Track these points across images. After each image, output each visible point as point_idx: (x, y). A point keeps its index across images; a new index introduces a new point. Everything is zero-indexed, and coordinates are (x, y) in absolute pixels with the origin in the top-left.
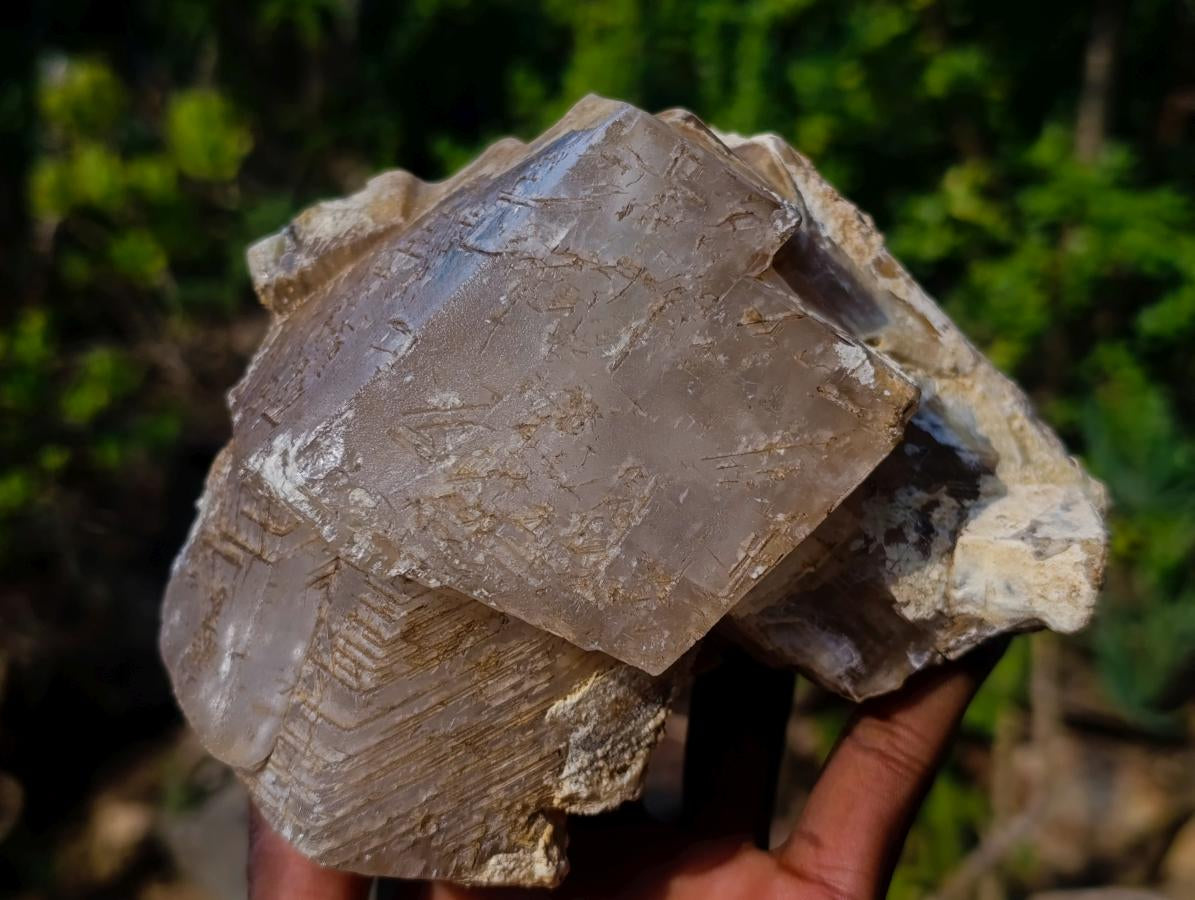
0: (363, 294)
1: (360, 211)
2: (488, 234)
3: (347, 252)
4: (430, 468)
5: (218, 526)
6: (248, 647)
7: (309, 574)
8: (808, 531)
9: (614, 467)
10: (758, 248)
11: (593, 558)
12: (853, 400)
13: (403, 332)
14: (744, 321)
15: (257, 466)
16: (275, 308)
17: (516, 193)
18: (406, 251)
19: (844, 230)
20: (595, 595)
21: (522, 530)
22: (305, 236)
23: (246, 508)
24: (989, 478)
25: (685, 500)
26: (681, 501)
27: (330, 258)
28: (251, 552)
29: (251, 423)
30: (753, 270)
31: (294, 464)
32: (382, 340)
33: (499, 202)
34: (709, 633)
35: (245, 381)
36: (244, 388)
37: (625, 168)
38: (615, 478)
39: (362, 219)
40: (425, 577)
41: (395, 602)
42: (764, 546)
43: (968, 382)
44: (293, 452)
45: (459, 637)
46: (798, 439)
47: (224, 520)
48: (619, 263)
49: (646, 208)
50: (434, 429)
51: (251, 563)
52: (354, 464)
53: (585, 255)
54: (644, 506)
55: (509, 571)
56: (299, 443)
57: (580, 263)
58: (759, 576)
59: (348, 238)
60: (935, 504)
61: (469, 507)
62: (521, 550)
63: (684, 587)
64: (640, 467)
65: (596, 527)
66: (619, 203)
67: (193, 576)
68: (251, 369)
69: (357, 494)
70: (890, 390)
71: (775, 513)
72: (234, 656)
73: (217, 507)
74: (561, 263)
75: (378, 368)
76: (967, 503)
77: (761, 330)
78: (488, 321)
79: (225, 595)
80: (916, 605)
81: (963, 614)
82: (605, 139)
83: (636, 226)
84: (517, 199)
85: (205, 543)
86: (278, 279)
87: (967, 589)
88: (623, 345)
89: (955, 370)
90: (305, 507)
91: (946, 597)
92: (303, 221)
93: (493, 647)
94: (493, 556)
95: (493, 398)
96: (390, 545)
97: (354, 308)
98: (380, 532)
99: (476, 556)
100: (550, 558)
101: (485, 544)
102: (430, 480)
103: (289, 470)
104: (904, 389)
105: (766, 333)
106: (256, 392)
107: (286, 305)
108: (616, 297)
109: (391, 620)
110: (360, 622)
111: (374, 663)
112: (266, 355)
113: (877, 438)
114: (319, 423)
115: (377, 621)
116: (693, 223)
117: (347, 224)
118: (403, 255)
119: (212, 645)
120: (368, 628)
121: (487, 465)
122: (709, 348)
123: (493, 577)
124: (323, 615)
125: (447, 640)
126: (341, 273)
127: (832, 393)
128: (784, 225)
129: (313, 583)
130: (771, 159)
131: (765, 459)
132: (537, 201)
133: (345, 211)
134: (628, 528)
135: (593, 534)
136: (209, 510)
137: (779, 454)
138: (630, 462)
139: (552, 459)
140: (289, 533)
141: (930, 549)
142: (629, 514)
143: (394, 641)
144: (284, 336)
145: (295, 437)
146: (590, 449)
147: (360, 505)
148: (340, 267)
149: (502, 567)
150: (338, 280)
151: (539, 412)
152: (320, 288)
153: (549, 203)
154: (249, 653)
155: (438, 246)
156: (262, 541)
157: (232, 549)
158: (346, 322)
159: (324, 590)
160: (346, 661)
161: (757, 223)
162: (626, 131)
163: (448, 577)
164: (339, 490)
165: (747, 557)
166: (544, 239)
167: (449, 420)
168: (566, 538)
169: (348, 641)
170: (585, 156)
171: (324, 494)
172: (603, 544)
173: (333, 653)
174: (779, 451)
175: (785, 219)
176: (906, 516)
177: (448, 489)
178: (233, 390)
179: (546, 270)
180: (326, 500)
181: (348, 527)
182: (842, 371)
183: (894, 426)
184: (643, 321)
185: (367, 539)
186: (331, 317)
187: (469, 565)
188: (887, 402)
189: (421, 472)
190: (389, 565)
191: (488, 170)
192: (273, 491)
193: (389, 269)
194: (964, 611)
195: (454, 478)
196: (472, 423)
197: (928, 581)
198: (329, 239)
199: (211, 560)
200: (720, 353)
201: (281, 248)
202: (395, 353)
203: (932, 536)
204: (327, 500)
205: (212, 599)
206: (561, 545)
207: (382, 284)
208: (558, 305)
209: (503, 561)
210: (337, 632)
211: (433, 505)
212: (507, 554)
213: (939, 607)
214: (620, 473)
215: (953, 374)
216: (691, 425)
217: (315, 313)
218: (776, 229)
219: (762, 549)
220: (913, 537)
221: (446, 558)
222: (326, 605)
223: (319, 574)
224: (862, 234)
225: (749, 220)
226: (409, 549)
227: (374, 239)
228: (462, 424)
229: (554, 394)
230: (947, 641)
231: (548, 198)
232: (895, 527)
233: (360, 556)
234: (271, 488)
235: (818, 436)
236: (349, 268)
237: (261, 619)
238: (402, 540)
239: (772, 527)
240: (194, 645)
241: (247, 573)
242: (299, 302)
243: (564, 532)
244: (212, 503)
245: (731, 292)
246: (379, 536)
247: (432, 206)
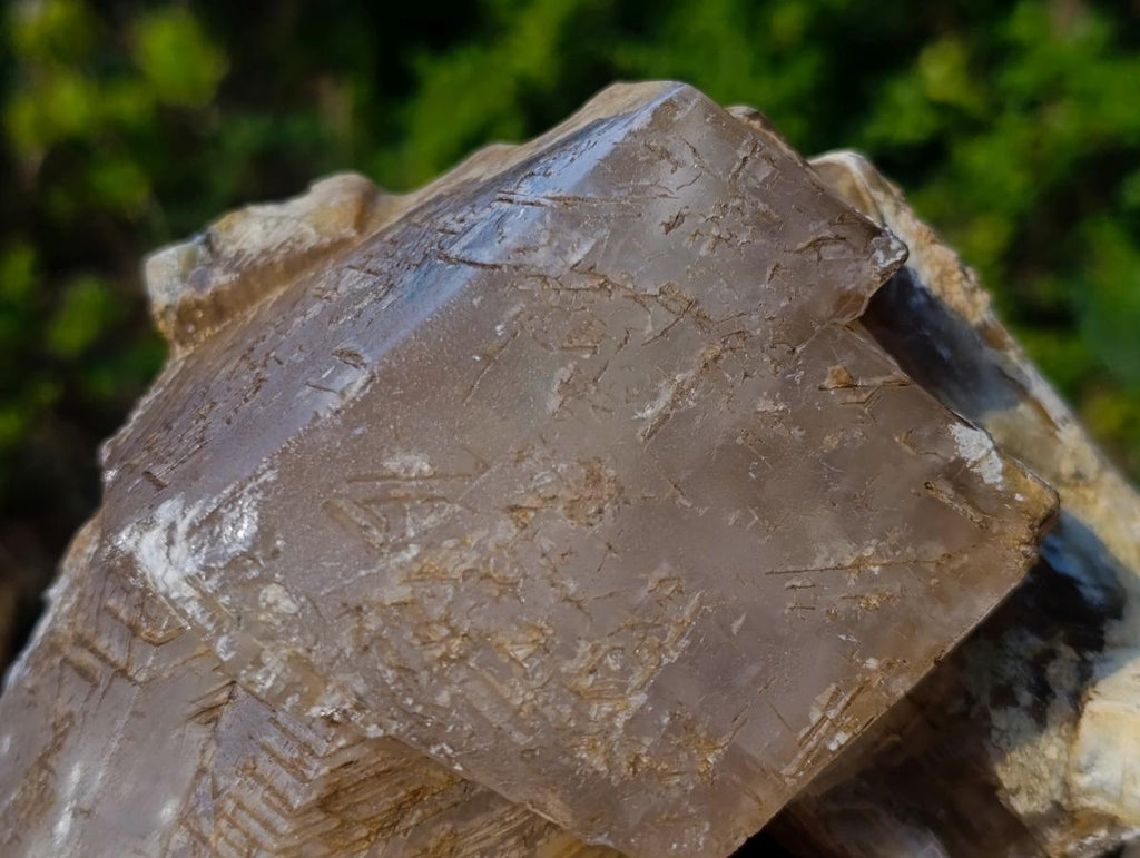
0: (298, 320)
1: (300, 220)
2: (483, 240)
3: (280, 267)
4: (381, 561)
5: (72, 625)
6: (97, 802)
7: (193, 702)
8: (909, 686)
9: (642, 576)
10: (850, 287)
11: (607, 708)
12: (972, 503)
13: (355, 366)
14: (828, 383)
15: (131, 543)
16: (177, 336)
17: (521, 191)
18: (361, 267)
19: (942, 282)
20: (608, 762)
21: (506, 660)
22: (224, 246)
23: (111, 603)
24: (1115, 623)
25: (741, 630)
26: (735, 631)
27: (256, 275)
28: (113, 665)
29: (128, 484)
30: (843, 316)
31: (183, 543)
32: (324, 376)
33: (495, 204)
34: (764, 828)
35: (127, 430)
36: (124, 439)
37: (677, 164)
38: (643, 593)
39: (302, 229)
40: (362, 722)
41: (312, 753)
42: (849, 704)
43: (1090, 494)
44: (183, 527)
45: (400, 809)
46: (898, 553)
47: (81, 617)
48: (662, 292)
49: (702, 220)
50: (391, 505)
51: (111, 681)
52: (271, 549)
53: (616, 277)
54: (683, 634)
55: (485, 719)
56: (192, 513)
57: (609, 287)
58: (840, 747)
59: (282, 252)
60: (1051, 655)
61: (433, 621)
62: (505, 691)
63: (734, 758)
64: (679, 579)
65: (613, 663)
66: (666, 210)
67: (32, 691)
68: (136, 415)
69: (272, 593)
70: (1022, 494)
71: (864, 657)
72: (77, 812)
73: (74, 598)
74: (582, 286)
75: (316, 413)
76: (1090, 656)
77: (851, 398)
78: (478, 358)
79: (72, 724)
80: (1028, 793)
81: (1088, 808)
82: (650, 124)
83: (687, 243)
84: (522, 199)
85: (53, 648)
86: (183, 300)
87: (1094, 774)
88: (662, 405)
89: (1078, 476)
90: (192, 608)
91: (1066, 785)
92: (224, 226)
93: (449, 826)
94: (463, 696)
95: (477, 465)
96: (312, 671)
97: (283, 337)
98: (300, 650)
99: (439, 694)
100: (546, 703)
101: (452, 676)
102: (380, 579)
103: (176, 552)
104: (1041, 493)
105: (858, 403)
106: (141, 442)
107: (191, 335)
108: (655, 338)
109: (304, 779)
110: (260, 779)
111: (276, 840)
112: (158, 397)
113: (1005, 558)
114: (225, 485)
115: (284, 779)
116: (765, 246)
117: (282, 234)
118: (356, 272)
119: (49, 792)
120: (270, 788)
121: (463, 561)
122: (781, 416)
123: (462, 727)
124: (206, 762)
125: (383, 813)
126: (269, 297)
127: (946, 493)
128: (887, 258)
129: (196, 716)
130: (853, 180)
131: (852, 580)
132: (553, 199)
133: (280, 220)
134: (659, 666)
135: (610, 673)
136: (63, 602)
137: (872, 572)
138: (664, 570)
139: (556, 559)
140: (168, 641)
141: (1046, 717)
142: (660, 645)
143: (306, 811)
144: (185, 373)
145: (188, 504)
146: (610, 548)
147: (275, 609)
148: (267, 289)
149: (475, 712)
150: (265, 305)
151: (541, 491)
152: (238, 314)
153: (571, 202)
154: (98, 810)
155: (406, 259)
156: (130, 651)
157: (87, 658)
158: (272, 355)
159: (212, 725)
160: (234, 834)
161: (851, 252)
162: (679, 115)
163: (395, 723)
164: (245, 584)
165: (823, 719)
166: (561, 252)
167: (413, 495)
168: (569, 675)
169: (240, 805)
170: (623, 143)
171: (223, 589)
172: (622, 687)
173: (217, 820)
174: (872, 568)
175: (888, 252)
176: (1017, 669)
177: (405, 593)
178: (109, 441)
179: (561, 293)
180: (225, 599)
181: (255, 640)
182: (960, 462)
183: (1028, 544)
184: (691, 373)
185: (281, 660)
186: (252, 349)
187: (426, 707)
188: (1020, 510)
189: (367, 566)
190: (309, 700)
191: (474, 173)
192: (150, 581)
193: (336, 289)
194: (1091, 804)
195: (414, 577)
196: (444, 499)
197: (1043, 760)
198: (256, 252)
199: (57, 671)
200: (795, 426)
201: (191, 260)
202: (342, 394)
203: (1048, 698)
204: (227, 598)
205: (55, 727)
206: (562, 685)
207: (325, 307)
208: (576, 342)
209: (475, 704)
210: (226, 787)
211: (383, 617)
212: (484, 694)
213: (1057, 797)
214: (651, 585)
215: (1073, 482)
216: (753, 522)
217: (229, 345)
218: (875, 262)
219: (845, 708)
220: (1026, 698)
221: (394, 694)
222: (213, 748)
223: (206, 703)
224: (965, 290)
225: (840, 247)
226: (341, 677)
227: (317, 255)
228: (431, 499)
229: (564, 466)
230: (1064, 844)
231: (571, 195)
232: (1002, 682)
233: (269, 684)
234: (148, 574)
235: (925, 552)
236: (280, 291)
237: (118, 761)
238: (331, 664)
239: (859, 677)
240: (24, 789)
241: (105, 692)
242: (208, 331)
243: (567, 667)
244: (67, 593)
245: (812, 342)
246: (298, 656)
247: (395, 219)
